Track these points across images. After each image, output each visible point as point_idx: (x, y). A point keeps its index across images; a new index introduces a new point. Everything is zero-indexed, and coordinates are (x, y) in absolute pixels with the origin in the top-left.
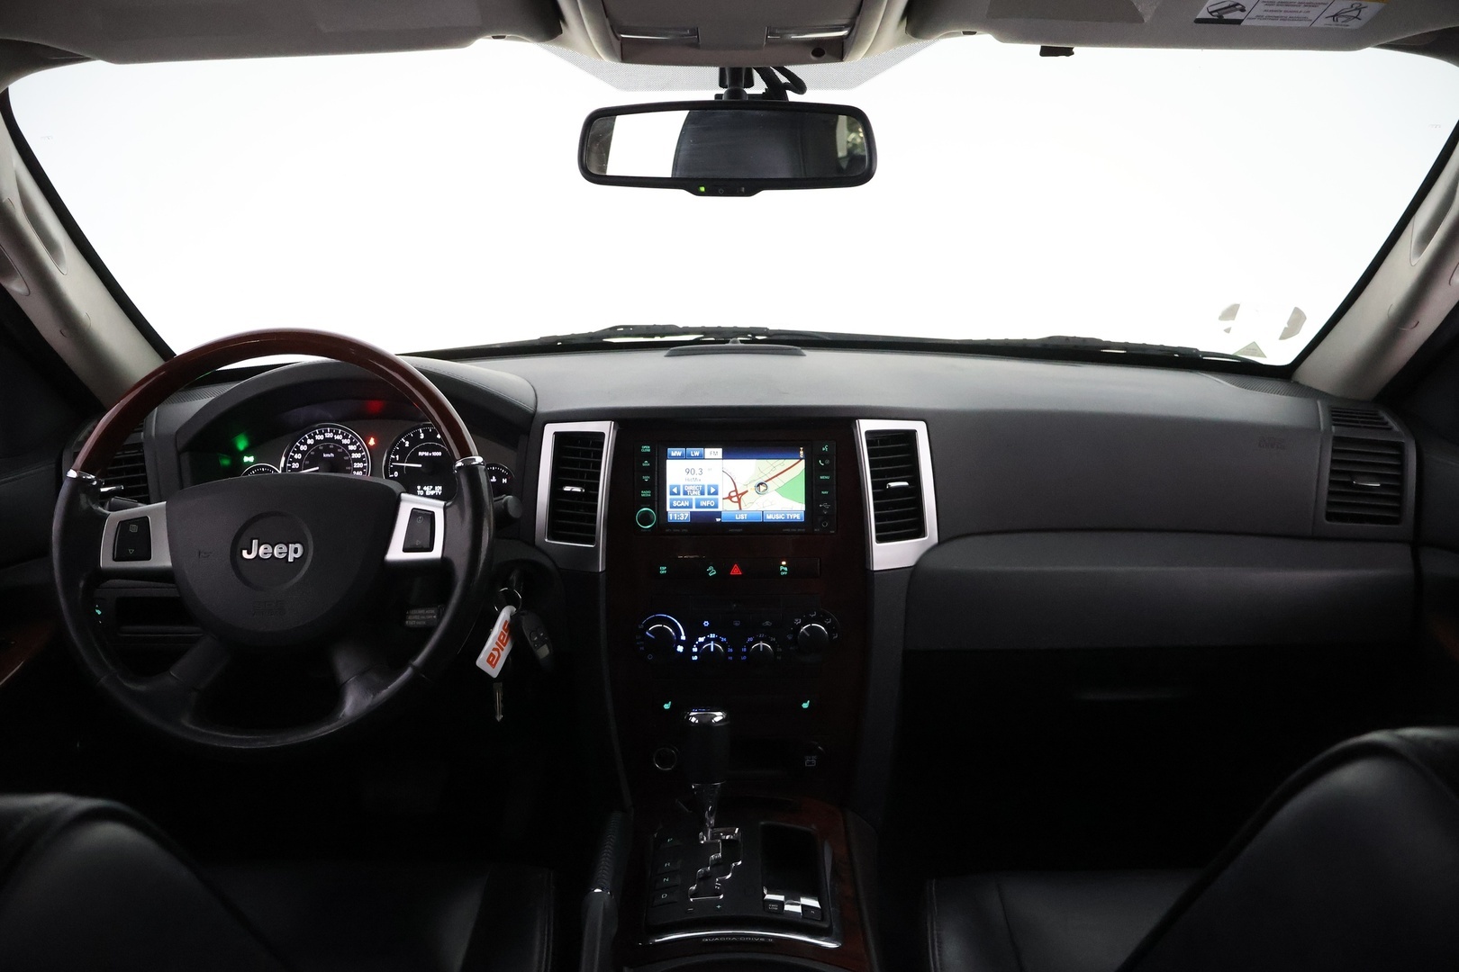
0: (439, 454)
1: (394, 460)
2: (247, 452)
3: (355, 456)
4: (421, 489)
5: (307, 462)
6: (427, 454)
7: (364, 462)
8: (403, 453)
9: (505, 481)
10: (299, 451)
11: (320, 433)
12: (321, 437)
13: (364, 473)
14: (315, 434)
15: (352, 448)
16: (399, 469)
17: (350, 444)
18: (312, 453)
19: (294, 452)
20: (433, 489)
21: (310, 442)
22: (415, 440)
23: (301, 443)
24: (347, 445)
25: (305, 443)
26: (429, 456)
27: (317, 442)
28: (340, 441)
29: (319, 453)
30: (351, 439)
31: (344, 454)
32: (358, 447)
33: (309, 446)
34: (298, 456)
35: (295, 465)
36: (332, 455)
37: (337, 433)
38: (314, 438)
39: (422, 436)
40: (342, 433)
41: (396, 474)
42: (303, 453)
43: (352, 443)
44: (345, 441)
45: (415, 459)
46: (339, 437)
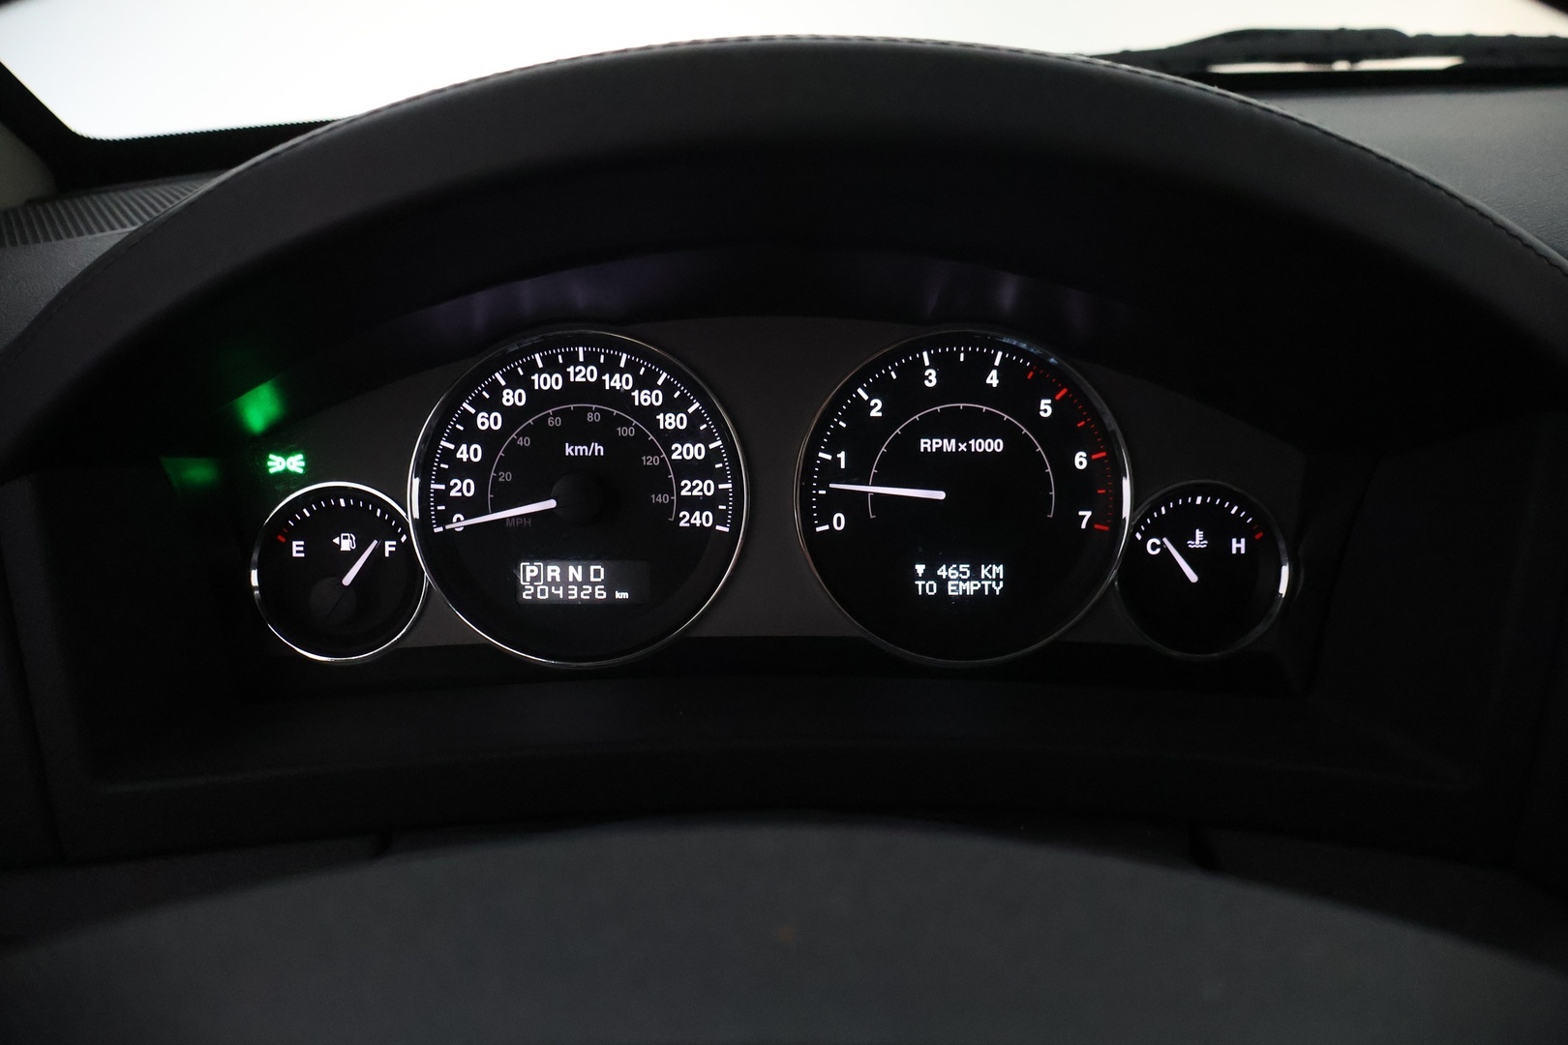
0: (996, 445)
1: (831, 471)
2: (279, 437)
3: (681, 451)
4: (930, 574)
5: (506, 477)
6: (949, 445)
7: (719, 477)
8: (862, 437)
9: (1238, 546)
10: (471, 435)
11: (551, 366)
12: (551, 382)
13: (720, 518)
14: (532, 368)
15: (669, 421)
16: (853, 504)
17: (665, 408)
18: (524, 442)
19: (457, 439)
20: (975, 575)
21: (511, 398)
22: (904, 395)
23: (481, 405)
24: (653, 410)
25: (493, 404)
26: (957, 453)
27: (538, 399)
28: (623, 398)
29: (548, 441)
30: (667, 388)
31: (644, 446)
32: (696, 420)
33: (511, 415)
34: (466, 453)
35: (463, 488)
36: (598, 449)
37: (611, 367)
38: (528, 386)
39: (932, 379)
40: (631, 367)
41: (839, 521)
42: (488, 439)
43: (671, 406)
44: (644, 398)
45: (909, 467)
46: (617, 382)
